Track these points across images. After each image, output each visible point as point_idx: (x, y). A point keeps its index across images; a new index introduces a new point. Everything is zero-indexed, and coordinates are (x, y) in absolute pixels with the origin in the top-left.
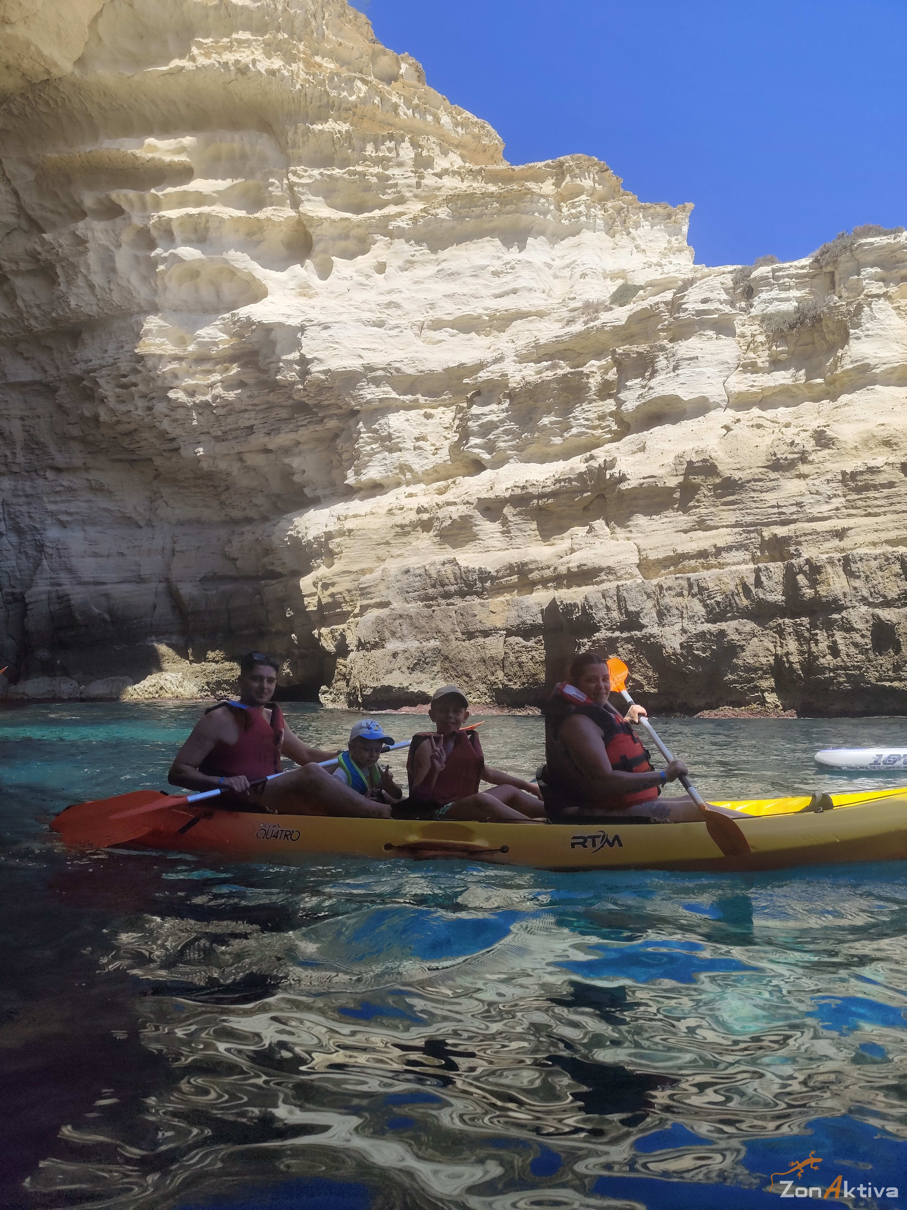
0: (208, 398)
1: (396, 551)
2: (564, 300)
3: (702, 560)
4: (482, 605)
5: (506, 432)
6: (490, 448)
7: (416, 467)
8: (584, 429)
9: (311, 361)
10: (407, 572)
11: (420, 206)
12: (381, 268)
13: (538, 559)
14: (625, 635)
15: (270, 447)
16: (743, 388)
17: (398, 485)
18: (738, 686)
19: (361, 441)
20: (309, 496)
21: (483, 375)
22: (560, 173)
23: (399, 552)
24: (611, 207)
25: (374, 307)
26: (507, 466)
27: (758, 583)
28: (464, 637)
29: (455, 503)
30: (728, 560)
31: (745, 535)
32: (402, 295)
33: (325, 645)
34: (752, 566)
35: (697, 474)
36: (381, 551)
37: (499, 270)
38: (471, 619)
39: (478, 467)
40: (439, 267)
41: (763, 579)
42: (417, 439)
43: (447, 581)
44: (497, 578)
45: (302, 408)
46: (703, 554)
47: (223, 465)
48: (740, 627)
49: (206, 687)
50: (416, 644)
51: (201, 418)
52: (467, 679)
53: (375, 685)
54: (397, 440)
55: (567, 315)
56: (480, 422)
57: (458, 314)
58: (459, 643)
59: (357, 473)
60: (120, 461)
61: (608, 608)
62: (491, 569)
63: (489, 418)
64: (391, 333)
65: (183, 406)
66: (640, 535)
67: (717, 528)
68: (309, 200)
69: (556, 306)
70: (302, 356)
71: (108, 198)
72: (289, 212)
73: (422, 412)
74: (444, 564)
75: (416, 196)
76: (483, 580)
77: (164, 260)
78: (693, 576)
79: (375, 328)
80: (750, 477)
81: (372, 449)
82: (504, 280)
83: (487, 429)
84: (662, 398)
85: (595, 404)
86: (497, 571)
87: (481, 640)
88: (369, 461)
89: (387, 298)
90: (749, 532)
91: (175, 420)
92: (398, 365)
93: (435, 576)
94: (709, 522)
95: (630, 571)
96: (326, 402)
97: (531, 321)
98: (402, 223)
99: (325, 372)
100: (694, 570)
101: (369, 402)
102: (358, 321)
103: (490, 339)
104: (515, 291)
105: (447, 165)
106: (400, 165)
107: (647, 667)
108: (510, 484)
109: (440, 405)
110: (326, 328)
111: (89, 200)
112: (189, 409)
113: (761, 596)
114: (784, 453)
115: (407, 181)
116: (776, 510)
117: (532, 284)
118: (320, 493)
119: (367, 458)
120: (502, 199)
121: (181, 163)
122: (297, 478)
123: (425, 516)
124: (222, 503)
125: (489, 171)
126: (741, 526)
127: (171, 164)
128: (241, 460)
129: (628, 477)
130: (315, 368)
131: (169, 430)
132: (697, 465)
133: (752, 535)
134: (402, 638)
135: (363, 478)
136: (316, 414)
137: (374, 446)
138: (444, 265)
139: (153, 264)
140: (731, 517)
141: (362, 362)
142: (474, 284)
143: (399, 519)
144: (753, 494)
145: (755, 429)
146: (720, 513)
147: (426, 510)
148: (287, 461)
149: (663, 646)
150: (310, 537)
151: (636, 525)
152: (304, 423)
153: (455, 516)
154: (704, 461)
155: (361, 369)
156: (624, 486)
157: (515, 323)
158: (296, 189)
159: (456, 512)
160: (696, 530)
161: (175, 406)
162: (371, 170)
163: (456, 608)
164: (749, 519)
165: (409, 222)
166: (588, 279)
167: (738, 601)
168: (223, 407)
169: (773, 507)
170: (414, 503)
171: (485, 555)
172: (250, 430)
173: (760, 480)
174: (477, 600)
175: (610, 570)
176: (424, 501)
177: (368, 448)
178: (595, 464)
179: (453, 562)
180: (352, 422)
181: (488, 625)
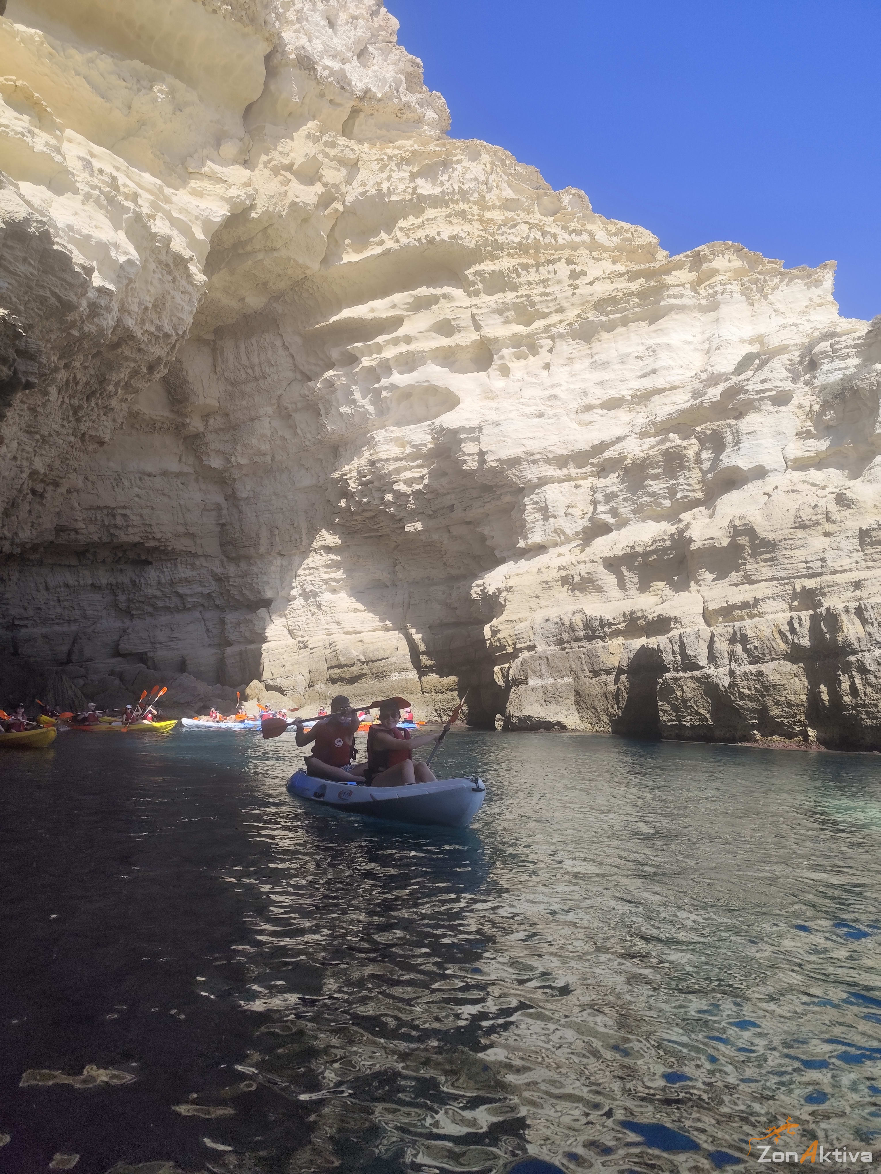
0: (420, 487)
1: (543, 603)
2: (697, 374)
3: (748, 611)
4: (604, 647)
5: (625, 499)
6: (614, 512)
7: (568, 531)
8: (686, 494)
9: (487, 453)
10: (548, 620)
11: (577, 311)
12: (547, 366)
13: (643, 608)
14: (689, 674)
15: (468, 520)
16: (799, 454)
17: (556, 545)
18: (785, 721)
19: (526, 512)
20: (498, 556)
21: (606, 455)
22: (698, 261)
23: (545, 604)
24: (748, 281)
25: (539, 401)
26: (628, 527)
27: (793, 631)
28: (591, 675)
29: (585, 562)
30: (766, 610)
31: (780, 587)
32: (563, 388)
33: (497, 680)
34: (788, 614)
35: (741, 535)
36: (534, 603)
37: (642, 354)
38: (595, 659)
39: (605, 529)
40: (593, 360)
41: (796, 625)
42: (568, 507)
43: (577, 628)
44: (615, 624)
45: (487, 489)
46: (745, 605)
47: (435, 537)
48: (780, 669)
49: (435, 714)
50: (551, 680)
51: (417, 503)
52: (594, 711)
53: (518, 714)
54: (552, 509)
55: (698, 386)
56: (604, 493)
57: (606, 397)
58: (586, 680)
59: (526, 538)
60: (371, 537)
61: (674, 653)
62: (609, 616)
63: (610, 490)
64: (549, 421)
65: (404, 494)
66: (707, 588)
67: (759, 581)
68: (488, 325)
69: (690, 379)
70: (480, 449)
71: (347, 350)
72: (474, 336)
73: (573, 484)
74: (574, 613)
75: (573, 305)
76: (602, 626)
77: (386, 388)
78: (737, 624)
79: (537, 419)
80: (781, 537)
81: (535, 518)
82: (646, 362)
83: (610, 497)
84: (728, 468)
85: (694, 471)
86: (614, 619)
87: (604, 677)
88: (533, 528)
89: (548, 393)
90: (784, 584)
91: (400, 506)
92: (552, 449)
93: (567, 623)
94: (753, 577)
95: (692, 620)
96: (501, 483)
97: (666, 396)
98: (562, 329)
99: (498, 460)
100: (742, 619)
101: (529, 481)
102: (524, 415)
103: (633, 414)
104: (654, 371)
105: (598, 273)
106: (559, 282)
107: (707, 702)
108: (624, 544)
109: (590, 476)
110: (498, 425)
111: (335, 354)
112: (409, 496)
113: (796, 641)
114: (807, 514)
115: (564, 294)
116: (804, 565)
117: (671, 363)
118: (505, 554)
119: (532, 525)
120: (642, 294)
121: (394, 317)
122: (488, 543)
123: (564, 573)
124: (445, 564)
125: (634, 272)
126: (777, 580)
127: (387, 318)
128: (449, 531)
129: (694, 539)
130: (489, 458)
131: (396, 513)
132: (740, 528)
133: (787, 587)
134: (540, 676)
135: (530, 542)
136: (495, 491)
137: (536, 515)
138: (596, 357)
139: (377, 392)
140: (766, 571)
141: (524, 449)
142: (621, 370)
143: (545, 578)
144: (785, 552)
145: (791, 493)
146: (761, 569)
147: (565, 569)
148: (479, 530)
149: (717, 685)
150: (491, 593)
151: (704, 580)
152: (488, 500)
153: (583, 573)
154: (745, 524)
155: (522, 455)
156: (693, 547)
157: (653, 399)
158: (477, 318)
159: (583, 569)
160: (744, 583)
161: (399, 495)
162: (536, 292)
163: (584, 650)
164: (782, 573)
165: (567, 327)
166: (722, 350)
167: (774, 645)
168: (432, 492)
169: (802, 562)
170: (557, 562)
171: (607, 604)
172: (451, 508)
173: (790, 539)
174: (601, 643)
175: (676, 620)
176: (564, 561)
177: (532, 517)
178: (681, 526)
179: (581, 611)
180: (520, 497)
181: (608, 665)
